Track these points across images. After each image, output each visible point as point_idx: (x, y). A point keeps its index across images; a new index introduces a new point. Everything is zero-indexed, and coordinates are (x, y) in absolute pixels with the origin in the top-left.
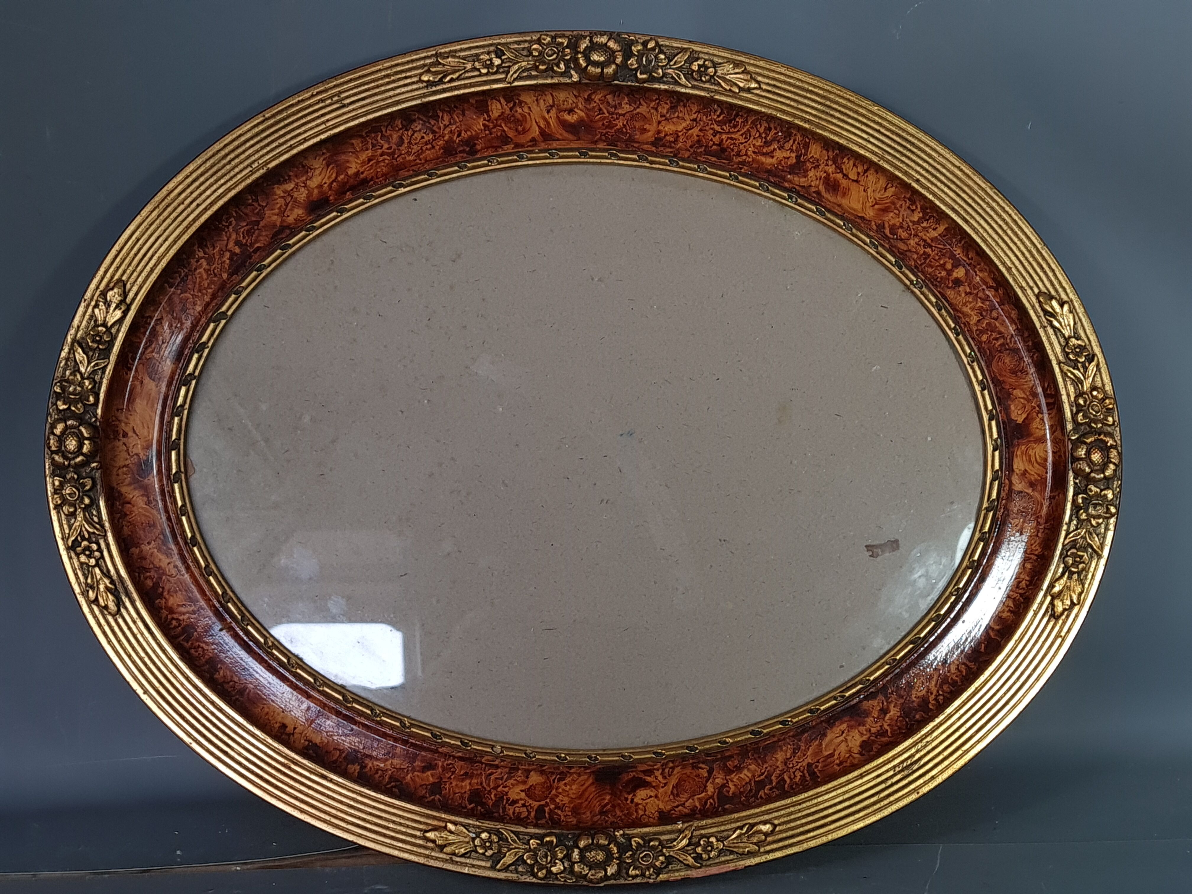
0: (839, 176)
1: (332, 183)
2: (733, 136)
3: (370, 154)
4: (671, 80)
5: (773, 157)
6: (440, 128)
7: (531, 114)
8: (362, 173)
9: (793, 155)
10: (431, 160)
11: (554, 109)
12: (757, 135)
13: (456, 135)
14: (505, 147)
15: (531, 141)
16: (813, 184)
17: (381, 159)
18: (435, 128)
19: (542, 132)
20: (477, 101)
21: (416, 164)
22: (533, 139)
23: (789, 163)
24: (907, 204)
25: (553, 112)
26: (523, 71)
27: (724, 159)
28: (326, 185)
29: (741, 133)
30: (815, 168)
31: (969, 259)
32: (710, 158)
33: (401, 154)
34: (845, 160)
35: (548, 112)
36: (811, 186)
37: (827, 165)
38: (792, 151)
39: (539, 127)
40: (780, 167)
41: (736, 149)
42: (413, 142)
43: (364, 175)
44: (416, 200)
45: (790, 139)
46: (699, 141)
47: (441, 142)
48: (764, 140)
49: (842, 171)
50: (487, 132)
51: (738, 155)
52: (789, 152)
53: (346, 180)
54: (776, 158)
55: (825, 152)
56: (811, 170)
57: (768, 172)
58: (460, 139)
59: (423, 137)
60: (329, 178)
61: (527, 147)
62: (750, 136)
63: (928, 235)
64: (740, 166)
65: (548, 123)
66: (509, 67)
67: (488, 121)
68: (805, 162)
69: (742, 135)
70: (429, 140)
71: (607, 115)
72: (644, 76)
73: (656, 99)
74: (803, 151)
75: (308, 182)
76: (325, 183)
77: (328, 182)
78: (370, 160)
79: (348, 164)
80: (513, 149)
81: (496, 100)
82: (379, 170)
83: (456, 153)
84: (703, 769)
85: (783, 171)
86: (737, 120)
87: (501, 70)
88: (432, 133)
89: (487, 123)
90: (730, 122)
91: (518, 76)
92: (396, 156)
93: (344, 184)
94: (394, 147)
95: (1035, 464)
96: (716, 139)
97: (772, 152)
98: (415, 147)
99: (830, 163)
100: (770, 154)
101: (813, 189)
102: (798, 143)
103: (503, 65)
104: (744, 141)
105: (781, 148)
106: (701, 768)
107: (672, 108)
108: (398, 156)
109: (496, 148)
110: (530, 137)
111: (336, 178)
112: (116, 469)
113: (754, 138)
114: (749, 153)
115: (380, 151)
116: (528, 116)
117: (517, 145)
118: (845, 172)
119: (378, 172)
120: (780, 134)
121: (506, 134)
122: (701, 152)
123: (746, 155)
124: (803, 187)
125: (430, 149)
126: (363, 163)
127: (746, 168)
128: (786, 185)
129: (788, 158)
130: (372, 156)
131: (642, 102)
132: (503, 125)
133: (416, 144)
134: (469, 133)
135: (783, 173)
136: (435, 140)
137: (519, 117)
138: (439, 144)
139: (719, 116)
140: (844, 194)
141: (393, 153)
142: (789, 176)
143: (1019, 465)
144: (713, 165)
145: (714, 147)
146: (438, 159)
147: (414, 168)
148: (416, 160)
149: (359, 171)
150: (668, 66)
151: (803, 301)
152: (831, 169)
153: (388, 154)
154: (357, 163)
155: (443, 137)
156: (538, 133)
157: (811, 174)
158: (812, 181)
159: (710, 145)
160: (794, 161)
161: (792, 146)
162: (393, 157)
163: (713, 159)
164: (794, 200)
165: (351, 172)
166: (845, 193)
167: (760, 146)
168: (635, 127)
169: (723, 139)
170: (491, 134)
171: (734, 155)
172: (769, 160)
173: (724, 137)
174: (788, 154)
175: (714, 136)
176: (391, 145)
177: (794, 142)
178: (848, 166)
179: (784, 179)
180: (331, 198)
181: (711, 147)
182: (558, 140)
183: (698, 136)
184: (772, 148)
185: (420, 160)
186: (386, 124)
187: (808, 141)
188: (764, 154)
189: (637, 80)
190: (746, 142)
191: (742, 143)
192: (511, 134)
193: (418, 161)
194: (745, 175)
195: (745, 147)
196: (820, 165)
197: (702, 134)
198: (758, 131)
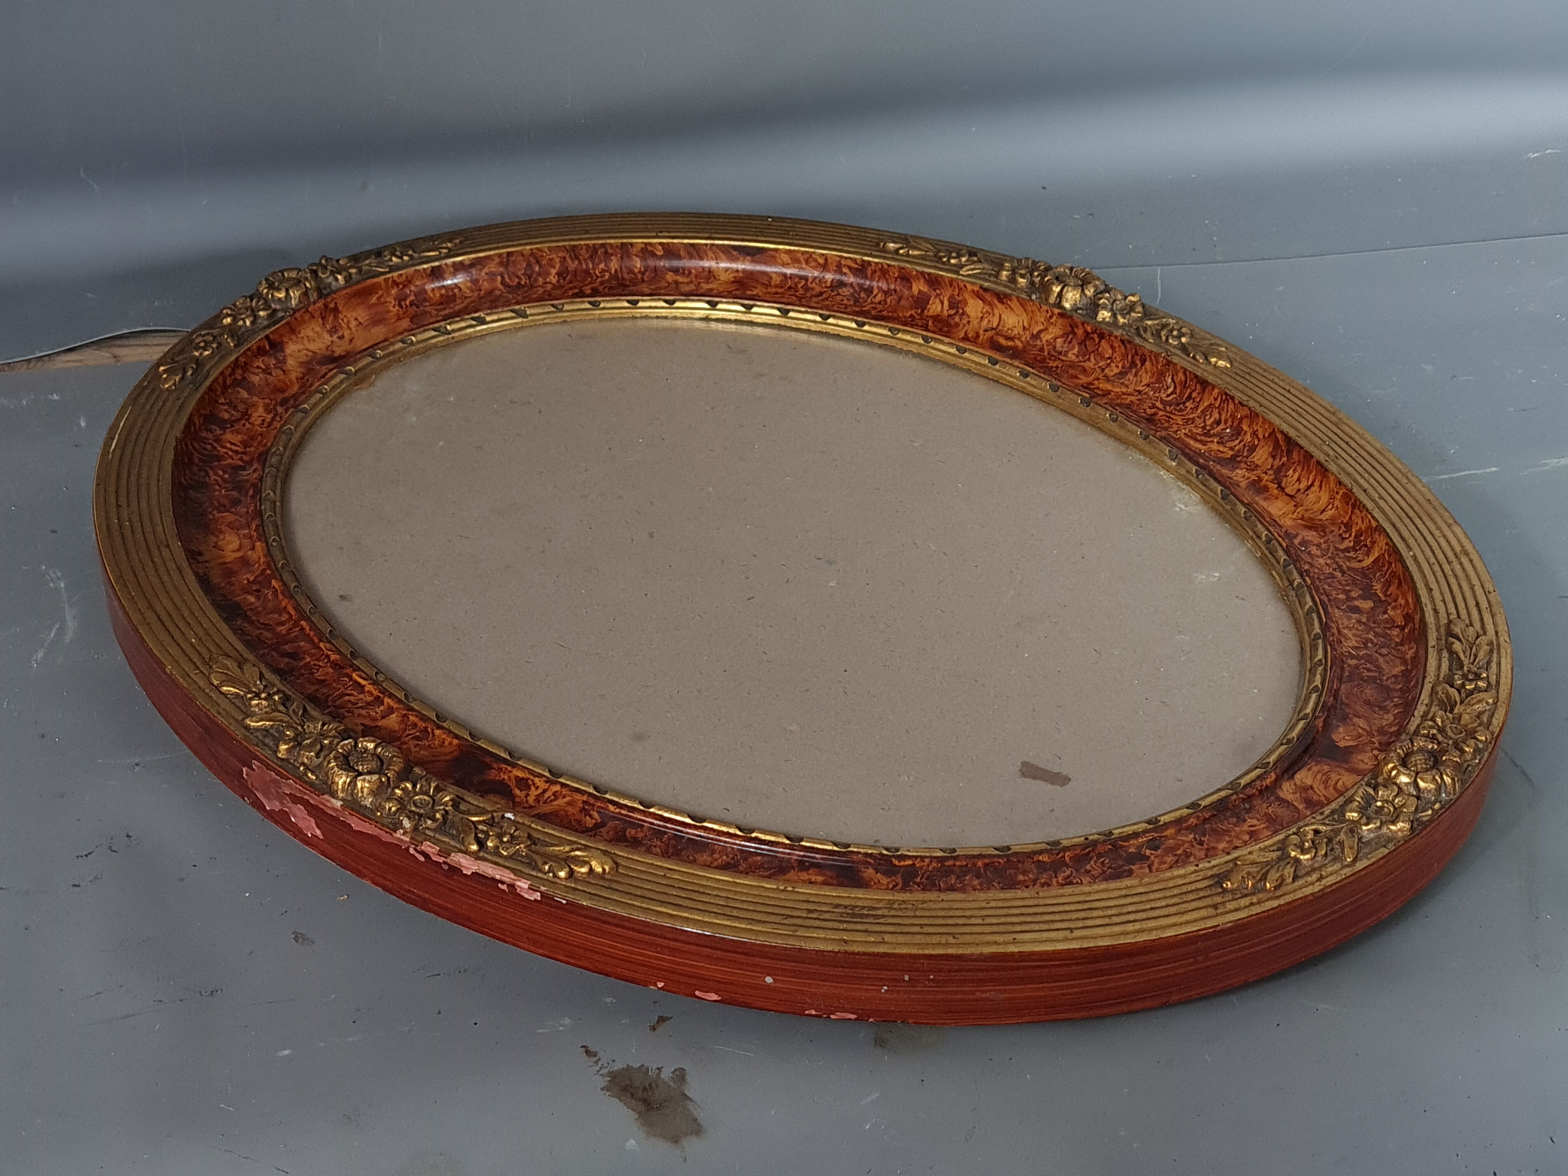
0: (1274, 486)
5: (1205, 446)
9: (1231, 453)
12: (1201, 425)
16: (1236, 478)
23: (1220, 456)
24: (1341, 531)
29: (1183, 417)
30: (1248, 470)
31: (1386, 596)
34: (1290, 473)
36: (1232, 478)
37: (1266, 473)
38: (1232, 449)
40: (1208, 454)
41: (1166, 425)
45: (1237, 439)
46: (1129, 405)
48: (1206, 432)
49: (1279, 483)
52: (1228, 449)
55: (1270, 460)
56: (1242, 469)
62: (1192, 423)
63: (1348, 564)
68: (1240, 462)
69: (1183, 420)
71: (1046, 354)
73: (1109, 358)
74: (1245, 454)
81: (940, 299)
84: (592, 818)
85: (1207, 457)
86: (1187, 404)
90: (1178, 405)
95: (1331, 789)
96: (1151, 412)
97: (1207, 442)
99: (1271, 473)
100: (1204, 443)
101: (1231, 481)
102: (1245, 446)
104: (1181, 423)
105: (1221, 443)
106: (590, 816)
107: (1121, 373)
112: (303, 347)
113: (1195, 426)
114: (1179, 433)
118: (1283, 485)
120: (1228, 431)
123: (1175, 432)
124: (1221, 474)
129: (1223, 453)
131: (1092, 359)
132: (930, 322)
137: (953, 323)
139: (1168, 396)
140: (1267, 500)
143: (1304, 777)
145: (1143, 414)
152: (1268, 477)
156: (960, 337)
164: (1201, 476)
168: (1067, 372)
175: (1150, 409)
177: (1240, 443)
178: (1290, 480)
181: (1140, 412)
183: (1131, 401)
184: (1210, 440)
190: (1183, 425)
191: (1177, 424)
195: (1178, 427)
196: (1257, 470)
197: (1138, 402)
198: (1204, 422)
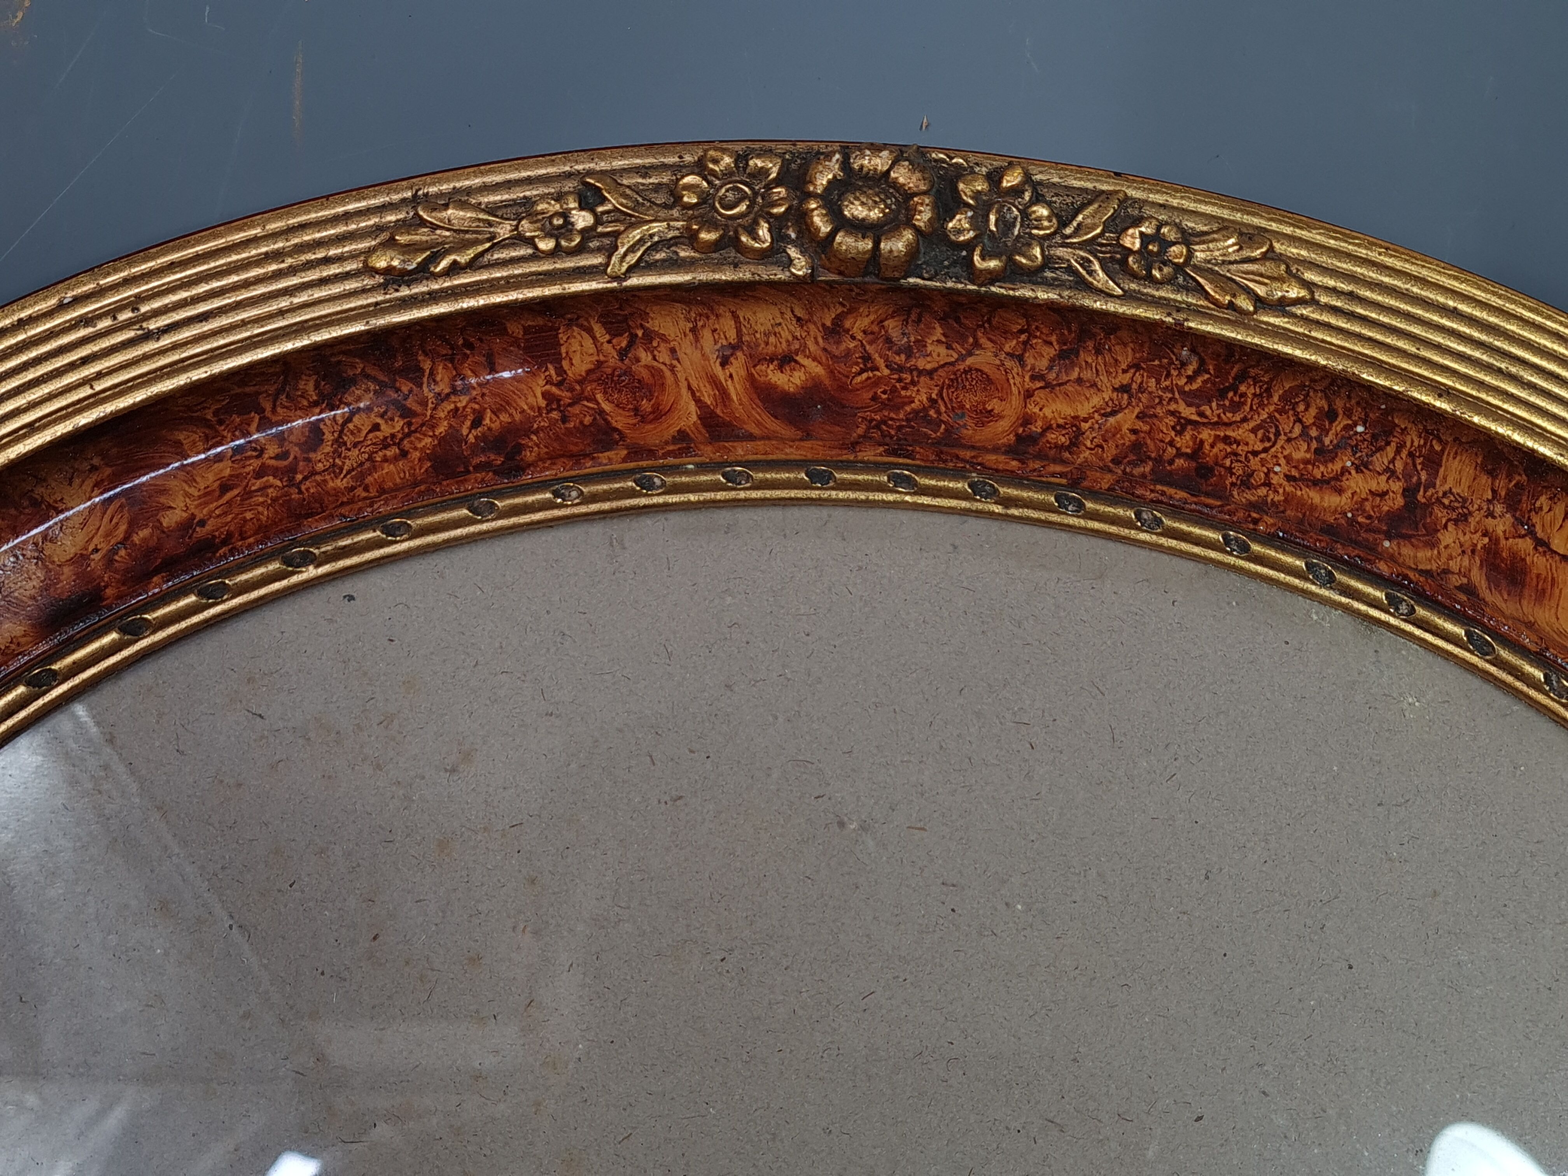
0: (1525, 545)
1: (114, 551)
2: (1230, 433)
3: (227, 472)
4: (1066, 277)
5: (1340, 491)
6: (424, 403)
7: (679, 367)
8: (202, 523)
9: (1397, 486)
10: (397, 489)
11: (739, 354)
12: (1297, 430)
13: (468, 423)
14: (603, 457)
15: (674, 440)
16: (1454, 565)
17: (258, 484)
18: (411, 403)
19: (708, 418)
20: (526, 330)
21: (351, 502)
22: (682, 436)
23: (1386, 508)
25: (738, 366)
26: (654, 247)
27: (1207, 495)
28: (96, 557)
29: (1252, 424)
30: (1456, 522)
32: (1171, 491)
33: (314, 473)
34: (1543, 501)
35: (724, 363)
36: (1447, 571)
37: (1491, 514)
38: (1391, 473)
39: (698, 401)
40: (1360, 519)
41: (1238, 468)
42: (348, 439)
43: (208, 528)
44: (351, 598)
45: (1388, 443)
46: (1137, 447)
47: (428, 440)
48: (1314, 445)
49: (1531, 533)
50: (555, 415)
51: (1246, 483)
52: (1384, 478)
53: (153, 543)
54: (1349, 494)
55: (1484, 479)
56: (1445, 527)
57: (1330, 530)
58: (478, 431)
59: (376, 427)
60: (108, 535)
61: (665, 456)
62: (1277, 434)
64: (1254, 515)
65: (724, 394)
66: (616, 235)
67: (559, 385)
68: (1428, 505)
69: (1254, 431)
70: (393, 436)
71: (886, 372)
72: (993, 264)
73: (1021, 332)
74: (1424, 476)
75: (49, 548)
76: (96, 550)
77: (105, 547)
78: (225, 488)
79: (163, 500)
80: (624, 460)
81: (581, 327)
82: (249, 515)
83: (468, 472)
85: (1369, 529)
86: (1243, 388)
87: (594, 244)
88: (402, 416)
89: (554, 390)
90: (1222, 394)
91: (640, 259)
92: (299, 477)
93: (148, 552)
94: (295, 451)
96: (1185, 442)
97: (1338, 478)
98: (356, 452)
99: (1499, 508)
100: (1333, 483)
101: (1456, 580)
102: (1411, 454)
103: (600, 229)
104: (1259, 447)
105: (1362, 467)
107: (1062, 355)
108: (305, 478)
109: (578, 458)
110: (673, 431)
111: (128, 536)
113: (1289, 440)
114: (1275, 480)
115: (256, 464)
116: (668, 373)
117: (636, 452)
118: (1540, 534)
119: (245, 520)
120: (1360, 429)
121: (608, 423)
122: (1144, 476)
123: (1267, 484)
124: (1427, 573)
125: (396, 459)
126: (207, 496)
127: (1270, 521)
128: (1383, 568)
129: (1383, 495)
130: (231, 476)
131: (983, 341)
132: (599, 397)
133: (355, 445)
134: (504, 418)
135: (1370, 537)
136: (408, 435)
137: (645, 374)
138: (420, 445)
139: (1191, 379)
140: (1541, 596)
141: (292, 470)
142: (1387, 544)
144: (1177, 511)
145: (1180, 462)
146: (415, 484)
147: (343, 510)
148: (353, 488)
149: (193, 516)
150: (1058, 239)
151: (1435, 894)
152: (1501, 525)
153: (276, 472)
154: (187, 495)
155: (433, 427)
156: (694, 418)
157: (1448, 537)
158: (1450, 558)
159: (1167, 457)
160: (1400, 501)
161: (1393, 461)
162: (291, 480)
163: (1181, 494)
164: (1404, 609)
165: (170, 519)
166: (1544, 591)
167: (1307, 462)
168: (962, 407)
169: (1202, 442)
170: (564, 419)
171: (1233, 484)
172: (1329, 501)
173: (1206, 435)
174: (1380, 483)
175: (1180, 433)
176: (287, 446)
177: (1398, 452)
178: (1548, 518)
179: (1373, 550)
180: (109, 592)
181: (1171, 462)
182: (751, 437)
183: (1134, 431)
184: (1337, 466)
185: (366, 489)
186: (272, 389)
187: (1438, 448)
188: (1316, 483)
189: (972, 274)
190: (1266, 450)
191: (1255, 453)
192: (620, 421)
193: (360, 492)
194: (1269, 540)
195: (1263, 462)
196: (1471, 513)
197: (1146, 428)
198: (1300, 421)
